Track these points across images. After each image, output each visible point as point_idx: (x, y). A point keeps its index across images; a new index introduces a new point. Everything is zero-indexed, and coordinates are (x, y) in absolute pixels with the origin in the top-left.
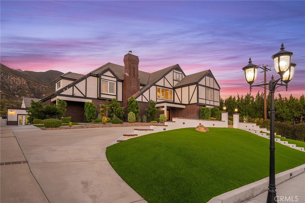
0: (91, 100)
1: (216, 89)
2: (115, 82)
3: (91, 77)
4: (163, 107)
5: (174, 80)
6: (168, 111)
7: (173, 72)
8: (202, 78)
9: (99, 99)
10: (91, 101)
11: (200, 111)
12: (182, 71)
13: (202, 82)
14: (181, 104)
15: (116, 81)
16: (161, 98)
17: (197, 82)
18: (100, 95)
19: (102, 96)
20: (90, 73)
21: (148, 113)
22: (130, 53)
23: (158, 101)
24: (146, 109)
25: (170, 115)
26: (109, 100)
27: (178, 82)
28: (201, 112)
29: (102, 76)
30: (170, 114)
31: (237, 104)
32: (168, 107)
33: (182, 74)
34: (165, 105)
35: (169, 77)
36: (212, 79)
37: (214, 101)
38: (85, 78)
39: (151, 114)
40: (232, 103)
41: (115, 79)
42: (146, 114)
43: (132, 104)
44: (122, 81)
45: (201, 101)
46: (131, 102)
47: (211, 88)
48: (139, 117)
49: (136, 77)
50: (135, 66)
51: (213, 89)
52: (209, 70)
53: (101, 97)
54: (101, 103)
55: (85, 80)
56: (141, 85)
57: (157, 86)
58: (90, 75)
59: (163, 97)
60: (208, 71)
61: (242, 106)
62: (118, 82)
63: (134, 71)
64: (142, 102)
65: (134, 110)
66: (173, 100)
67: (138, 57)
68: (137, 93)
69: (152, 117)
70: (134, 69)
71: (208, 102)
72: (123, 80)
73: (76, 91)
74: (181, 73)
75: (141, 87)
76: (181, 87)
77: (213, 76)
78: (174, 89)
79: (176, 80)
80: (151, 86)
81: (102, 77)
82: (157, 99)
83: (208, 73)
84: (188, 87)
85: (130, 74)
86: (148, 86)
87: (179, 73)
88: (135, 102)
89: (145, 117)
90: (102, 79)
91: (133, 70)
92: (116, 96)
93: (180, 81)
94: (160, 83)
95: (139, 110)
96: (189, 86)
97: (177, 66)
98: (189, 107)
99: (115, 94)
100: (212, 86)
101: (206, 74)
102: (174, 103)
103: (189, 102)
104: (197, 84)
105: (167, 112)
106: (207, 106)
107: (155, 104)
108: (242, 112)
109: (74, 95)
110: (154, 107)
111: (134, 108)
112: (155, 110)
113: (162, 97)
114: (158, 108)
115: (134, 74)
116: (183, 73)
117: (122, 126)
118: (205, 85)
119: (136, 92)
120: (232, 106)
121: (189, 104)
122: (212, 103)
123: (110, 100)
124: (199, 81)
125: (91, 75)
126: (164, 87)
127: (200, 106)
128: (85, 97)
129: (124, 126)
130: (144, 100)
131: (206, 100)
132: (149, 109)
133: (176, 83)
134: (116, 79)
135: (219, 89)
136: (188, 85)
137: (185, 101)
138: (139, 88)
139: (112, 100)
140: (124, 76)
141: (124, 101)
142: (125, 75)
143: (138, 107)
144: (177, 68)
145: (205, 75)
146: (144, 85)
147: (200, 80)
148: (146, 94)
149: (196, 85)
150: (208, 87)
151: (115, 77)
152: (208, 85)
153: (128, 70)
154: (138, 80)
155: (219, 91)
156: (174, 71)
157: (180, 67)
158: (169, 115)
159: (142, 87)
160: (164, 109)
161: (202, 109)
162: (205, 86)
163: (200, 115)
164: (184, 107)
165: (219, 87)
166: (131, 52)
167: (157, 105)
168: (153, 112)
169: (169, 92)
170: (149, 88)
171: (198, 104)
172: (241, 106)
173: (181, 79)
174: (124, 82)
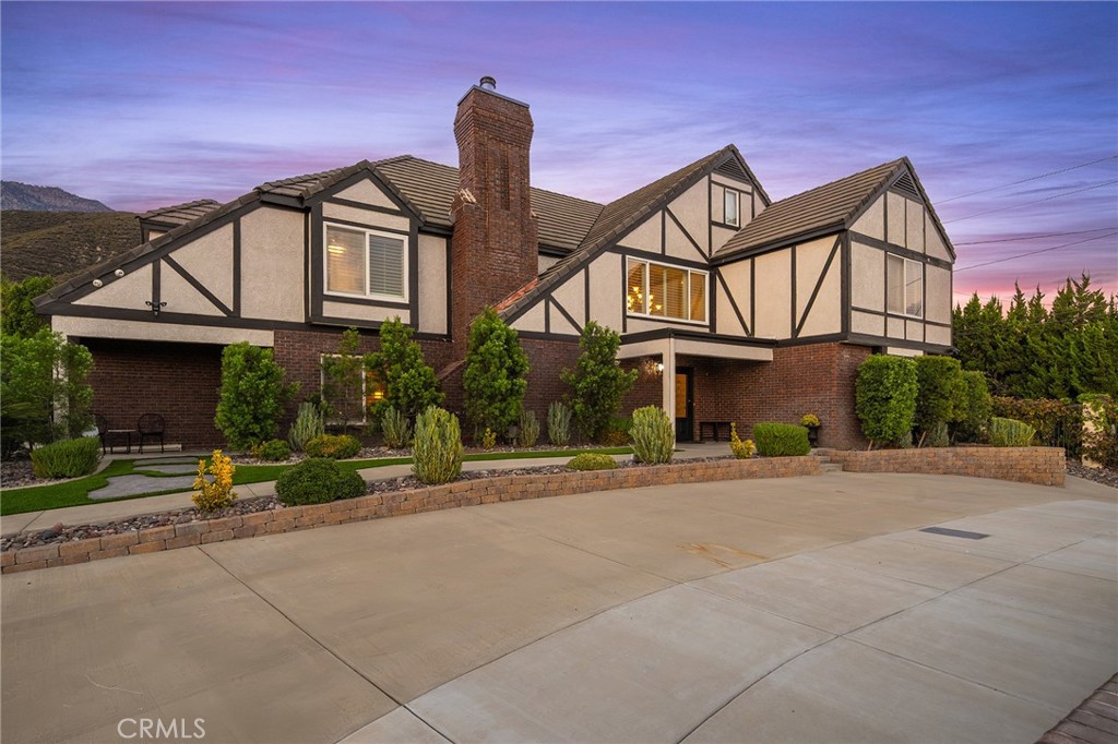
0: (272, 333)
1: (936, 262)
2: (406, 239)
3: (265, 213)
4: (658, 358)
5: (712, 223)
6: (683, 377)
7: (710, 182)
8: (867, 202)
9: (316, 325)
10: (265, 338)
11: (856, 374)
12: (749, 178)
13: (868, 223)
14: (751, 341)
15: (407, 228)
16: (647, 315)
17: (842, 222)
18: (318, 308)
19: (330, 310)
20: (260, 191)
21: (574, 393)
22: (485, 86)
23: (635, 327)
24: (566, 374)
25: (697, 396)
26: (362, 331)
27: (735, 233)
28: (864, 382)
29: (325, 205)
30: (695, 389)
31: (1015, 333)
32: (679, 357)
33: (752, 194)
34: (669, 348)
35: (690, 207)
36: (916, 208)
37: (925, 322)
38: (229, 215)
39: (591, 398)
40: (987, 327)
41: (404, 223)
42: (565, 395)
43: (482, 349)
44: (446, 233)
45: (863, 325)
46: (482, 338)
47: (912, 255)
48: (531, 415)
49: (516, 207)
50: (512, 152)
51: (923, 258)
52: (905, 162)
53: (324, 315)
54: (328, 345)
55: (231, 226)
56: (547, 251)
57: (625, 251)
58: (263, 198)
59: (659, 307)
60: (899, 167)
61: (1043, 339)
62: (421, 238)
63: (505, 180)
64: (547, 336)
65: (494, 379)
66: (707, 322)
67: (526, 107)
68: (520, 292)
69: (596, 412)
70: (506, 168)
71: (896, 330)
72: (451, 229)
73: (172, 285)
74: (749, 188)
75: (544, 263)
76: (751, 254)
77: (921, 190)
78: (714, 265)
79: (723, 225)
80: (594, 256)
81: (329, 209)
82: (625, 317)
83: (898, 176)
84: (789, 250)
85: (482, 191)
86: (583, 254)
87: (740, 191)
88: (498, 338)
89: (559, 415)
90: (325, 223)
91: (497, 173)
92: (413, 306)
93: (743, 226)
94: (645, 237)
95: (521, 381)
96: (793, 245)
97: (730, 155)
98: (793, 354)
99: (405, 300)
100: (915, 245)
101: (887, 178)
102: (713, 337)
103: (795, 331)
104: (840, 231)
105: (677, 382)
106: (891, 351)
107: (612, 343)
108: (1042, 371)
109: (163, 309)
110: (607, 361)
111: (493, 369)
112: (614, 378)
113: (650, 308)
114: (628, 363)
115: (506, 192)
116: (757, 188)
117: (351, 520)
118: (883, 239)
119: (514, 288)
120: (987, 341)
121: (795, 341)
122: (915, 332)
123: (370, 331)
124: (851, 215)
125: (265, 198)
126: (662, 257)
127: (856, 352)
128: (233, 319)
129: (365, 519)
130: (560, 326)
131: (886, 315)
132: (583, 373)
133: (722, 238)
134: (408, 220)
135: (949, 260)
136: (792, 242)
137: (774, 326)
138: (534, 267)
139: (383, 328)
140: (454, 206)
141: (456, 332)
142: (458, 200)
143: (516, 363)
144: (730, 164)
145: (881, 185)
146: (561, 253)
147: (857, 212)
148: (569, 294)
149: (834, 239)
150: (896, 248)
151: (405, 208)
152: (896, 238)
153: (471, 174)
154: (526, 226)
155: (950, 269)
156: (715, 177)
157: (741, 160)
158: (690, 395)
159: (553, 262)
160: (661, 367)
161: (870, 367)
162: (883, 245)
163: (859, 400)
164: (766, 354)
165: (949, 249)
166: (491, 81)
167: (624, 352)
168: (599, 387)
169: (688, 283)
170: (584, 265)
171: (844, 339)
172: (1038, 339)
173: (746, 220)
174: (456, 235)
